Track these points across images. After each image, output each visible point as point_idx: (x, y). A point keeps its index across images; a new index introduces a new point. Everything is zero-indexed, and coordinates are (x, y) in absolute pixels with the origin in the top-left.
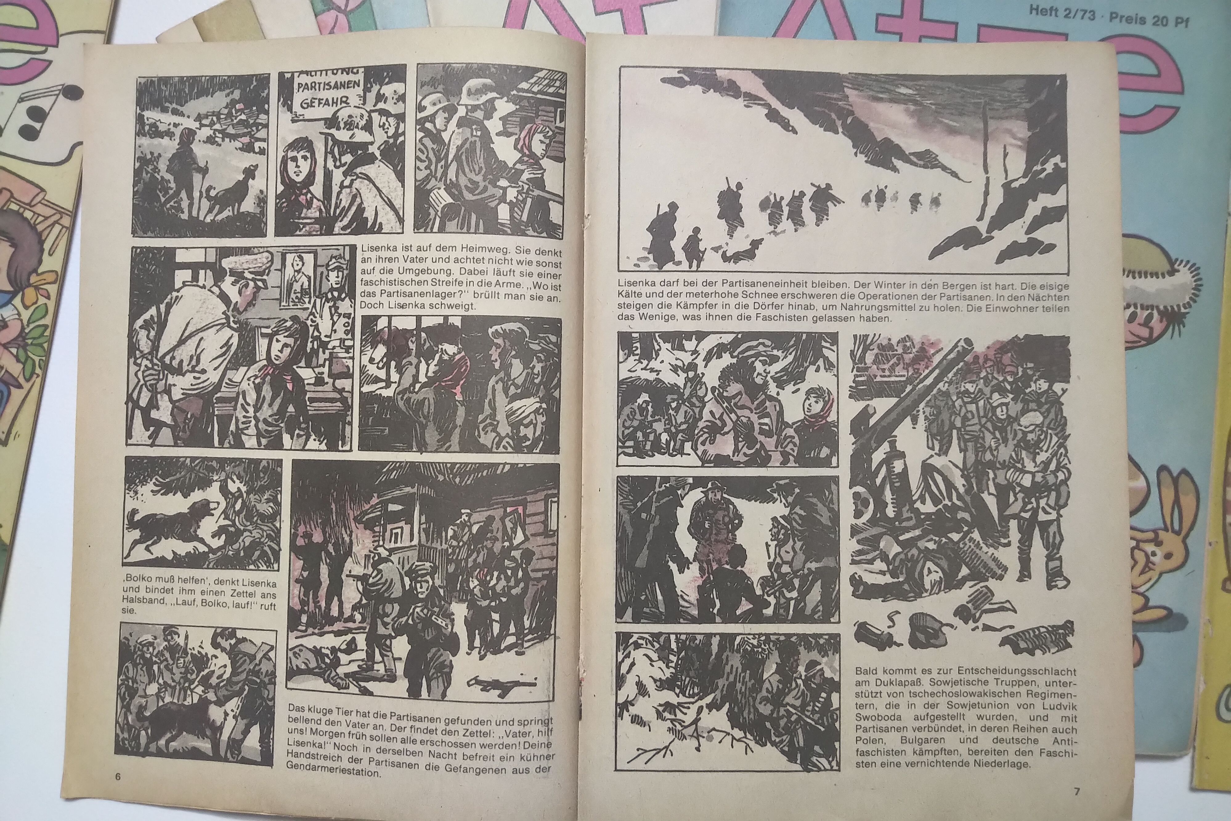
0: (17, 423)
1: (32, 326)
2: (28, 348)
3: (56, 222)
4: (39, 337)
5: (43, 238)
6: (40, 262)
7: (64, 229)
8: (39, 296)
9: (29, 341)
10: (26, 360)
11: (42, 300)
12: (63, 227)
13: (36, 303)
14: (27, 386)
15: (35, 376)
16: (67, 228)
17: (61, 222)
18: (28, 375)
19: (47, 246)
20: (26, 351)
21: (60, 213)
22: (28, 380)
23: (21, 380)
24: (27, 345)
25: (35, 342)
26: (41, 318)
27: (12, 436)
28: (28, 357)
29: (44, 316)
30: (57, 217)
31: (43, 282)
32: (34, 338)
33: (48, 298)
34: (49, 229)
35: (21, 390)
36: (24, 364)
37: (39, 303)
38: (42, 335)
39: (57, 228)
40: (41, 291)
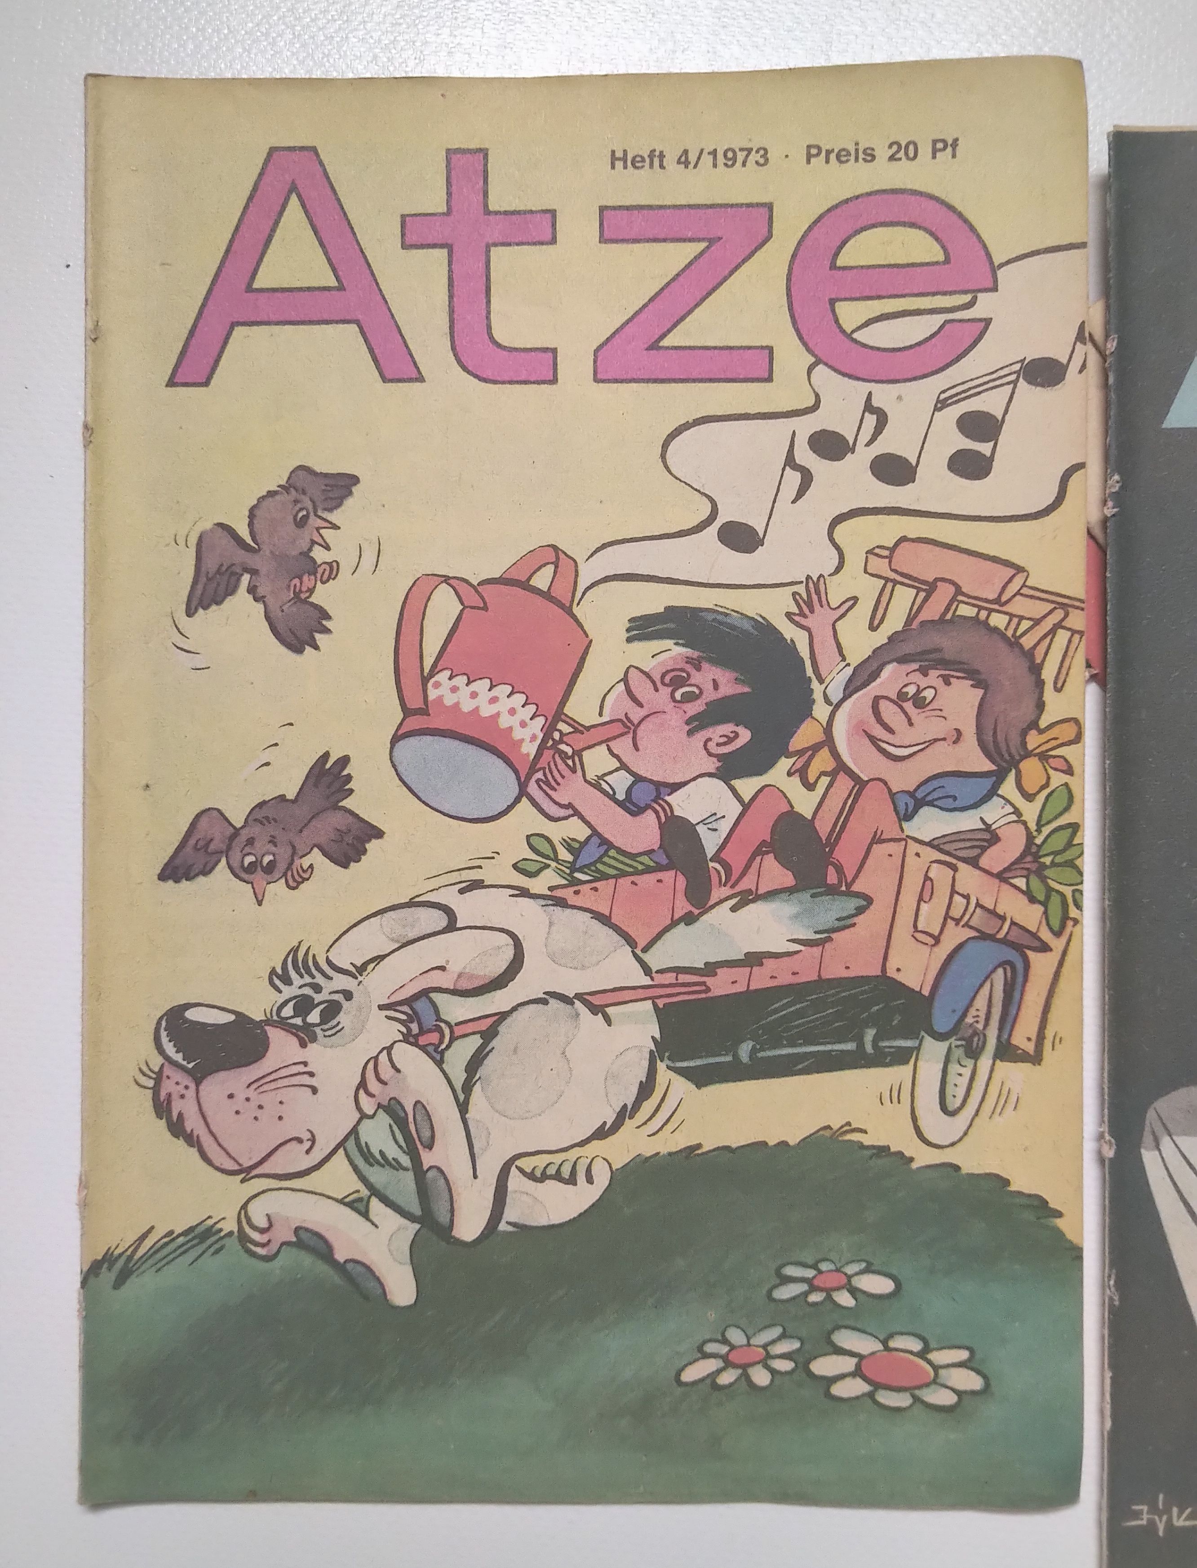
0: (1052, 1016)
1: (1046, 830)
2: (1047, 873)
3: (1058, 626)
4: (1064, 850)
5: (1038, 661)
6: (1041, 706)
7: (1077, 637)
8: (1051, 772)
9: (1047, 860)
10: (1048, 897)
11: (1058, 779)
12: (1074, 632)
13: (1047, 785)
14: (1058, 944)
15: (1070, 923)
16: (1081, 633)
17: (1067, 623)
18: (1056, 923)
19: (1048, 674)
20: (1043, 879)
21: (1063, 606)
22: (1058, 934)
23: (1046, 935)
24: (1044, 866)
25: (1059, 859)
26: (1061, 814)
27: (1048, 1044)
28: (1049, 890)
29: (1067, 809)
30: (1059, 614)
31: (1054, 743)
32: (1056, 853)
33: (1069, 771)
34: (1048, 640)
35: (1048, 953)
36: (1045, 904)
37: (1054, 784)
38: (1069, 844)
39: (1062, 636)
40: (1053, 762)
